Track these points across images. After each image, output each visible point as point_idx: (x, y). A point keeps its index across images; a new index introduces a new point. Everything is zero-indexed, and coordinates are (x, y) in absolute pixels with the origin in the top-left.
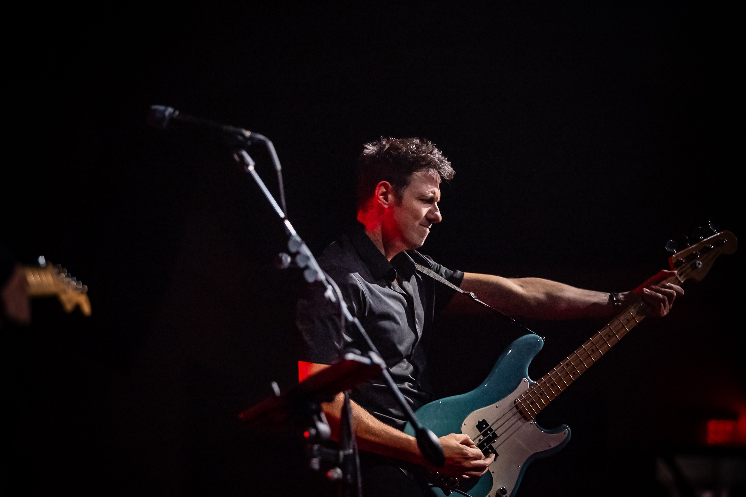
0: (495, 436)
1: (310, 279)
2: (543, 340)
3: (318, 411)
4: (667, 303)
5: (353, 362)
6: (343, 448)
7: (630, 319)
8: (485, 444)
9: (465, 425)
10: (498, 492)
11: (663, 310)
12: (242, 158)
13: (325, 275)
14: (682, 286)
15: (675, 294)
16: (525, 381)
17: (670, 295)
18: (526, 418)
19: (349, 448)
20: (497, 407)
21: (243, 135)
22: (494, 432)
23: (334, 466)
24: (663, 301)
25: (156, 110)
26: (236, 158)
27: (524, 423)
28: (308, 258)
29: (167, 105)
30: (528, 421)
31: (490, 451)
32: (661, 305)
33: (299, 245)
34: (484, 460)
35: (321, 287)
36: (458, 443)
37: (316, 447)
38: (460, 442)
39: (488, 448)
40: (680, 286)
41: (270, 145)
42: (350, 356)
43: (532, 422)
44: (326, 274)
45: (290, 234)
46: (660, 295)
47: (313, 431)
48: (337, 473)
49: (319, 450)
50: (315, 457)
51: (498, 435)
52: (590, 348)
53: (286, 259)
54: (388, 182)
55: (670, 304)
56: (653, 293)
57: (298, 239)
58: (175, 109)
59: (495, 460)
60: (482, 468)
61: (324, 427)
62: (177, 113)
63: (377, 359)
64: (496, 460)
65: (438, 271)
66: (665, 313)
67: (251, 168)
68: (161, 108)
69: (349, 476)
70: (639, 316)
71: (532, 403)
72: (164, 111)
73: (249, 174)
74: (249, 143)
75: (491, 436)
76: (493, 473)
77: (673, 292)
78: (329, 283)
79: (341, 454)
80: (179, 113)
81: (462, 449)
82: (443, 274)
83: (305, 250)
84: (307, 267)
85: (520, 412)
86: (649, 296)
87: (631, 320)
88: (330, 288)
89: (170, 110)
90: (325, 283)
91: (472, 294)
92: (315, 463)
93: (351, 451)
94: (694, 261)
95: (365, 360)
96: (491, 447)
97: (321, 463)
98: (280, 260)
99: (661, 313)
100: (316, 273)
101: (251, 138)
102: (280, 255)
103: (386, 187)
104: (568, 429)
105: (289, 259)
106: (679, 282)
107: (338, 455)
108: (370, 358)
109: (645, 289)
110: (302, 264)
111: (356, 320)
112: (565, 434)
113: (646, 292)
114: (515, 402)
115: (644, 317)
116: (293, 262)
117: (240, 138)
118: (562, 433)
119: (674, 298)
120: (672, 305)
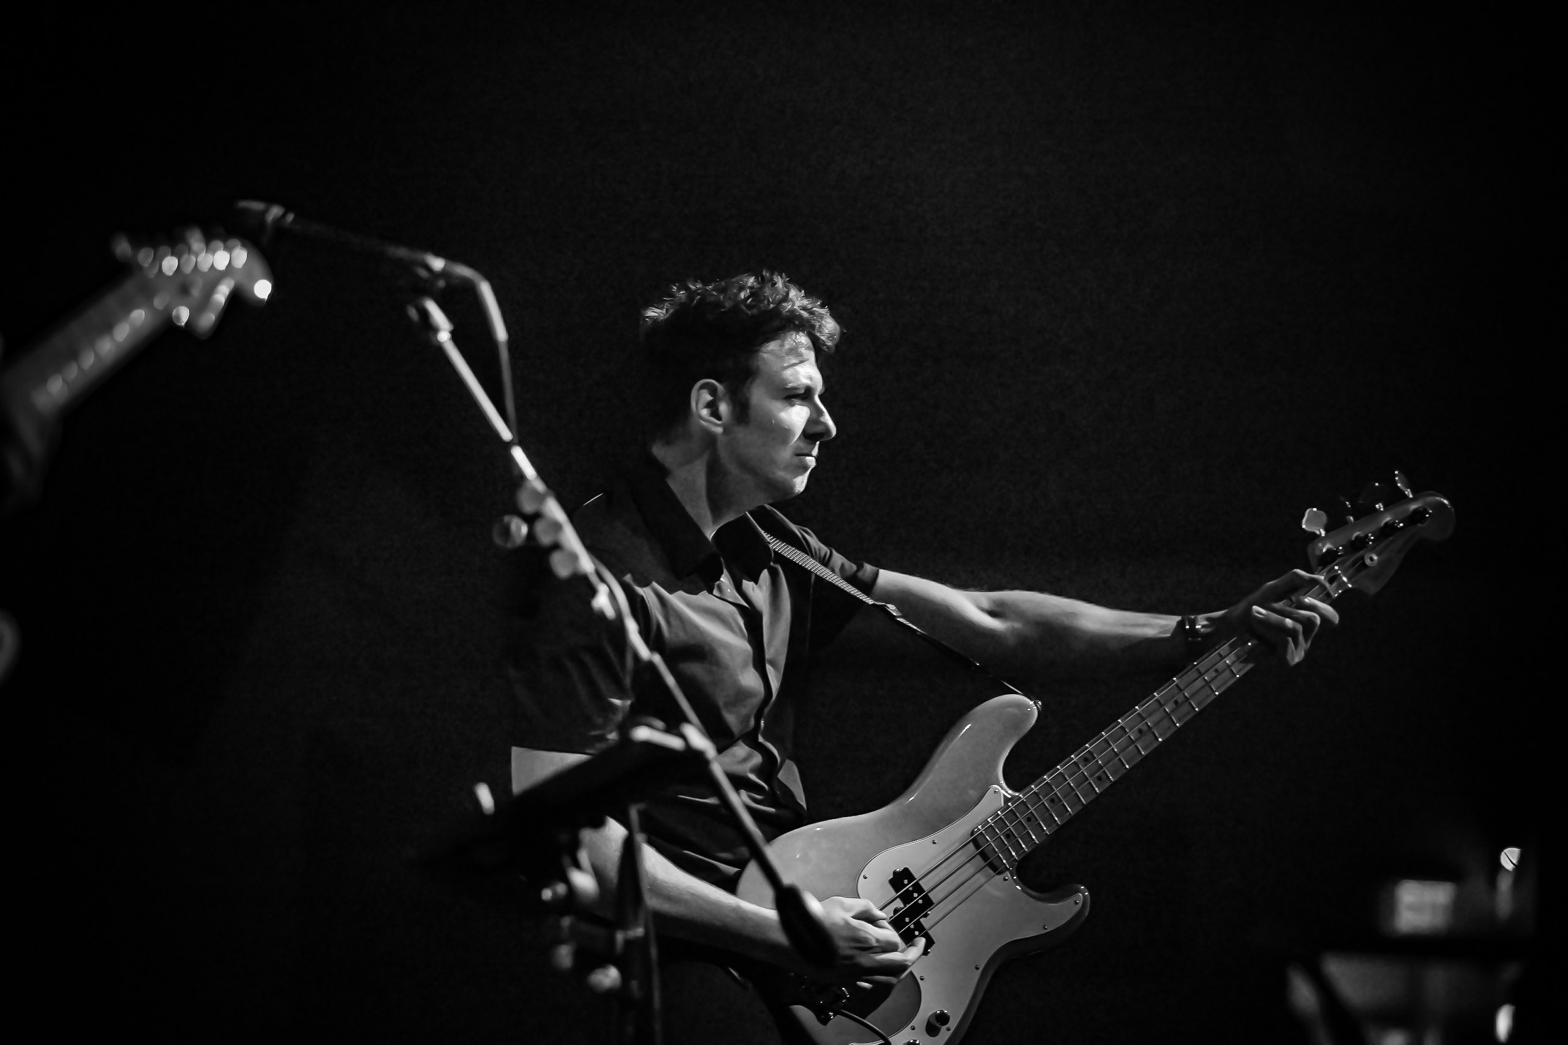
0: (928, 903)
1: (561, 569)
2: (1036, 706)
3: (574, 846)
4: (1301, 638)
5: (648, 745)
6: (624, 925)
7: (1220, 670)
8: (907, 920)
9: (865, 878)
10: (931, 1020)
11: (1293, 652)
12: (425, 314)
13: (594, 564)
14: (1333, 604)
15: (1318, 621)
16: (995, 792)
17: (1308, 623)
18: (996, 868)
19: (636, 925)
20: (934, 843)
21: (428, 268)
22: (927, 894)
23: (602, 963)
24: (1293, 633)
25: (245, 211)
26: (413, 313)
27: (990, 878)
28: (557, 527)
29: (270, 200)
30: (1000, 873)
31: (917, 933)
32: (1287, 642)
33: (540, 498)
34: (902, 951)
35: (584, 587)
36: (848, 916)
37: (566, 922)
38: (852, 914)
39: (912, 926)
40: (1330, 605)
41: (486, 290)
42: (642, 733)
43: (1008, 875)
44: (597, 561)
45: (522, 477)
46: (1289, 622)
47: (561, 889)
48: (610, 976)
49: (572, 927)
50: (562, 942)
51: (935, 900)
52: (1134, 727)
53: (519, 529)
54: (714, 379)
55: (1306, 640)
56: (1274, 616)
57: (539, 486)
58: (288, 209)
59: (925, 953)
60: (898, 968)
61: (584, 881)
62: (290, 217)
63: (698, 739)
64: (929, 952)
65: (825, 562)
66: (1297, 660)
67: (444, 336)
68: (257, 206)
69: (634, 984)
70: (1242, 662)
71: (1008, 836)
72: (264, 213)
73: (440, 350)
74: (441, 284)
75: (920, 902)
76: (922, 979)
77: (1315, 617)
78: (602, 580)
79: (620, 937)
80: (294, 219)
81: (855, 929)
82: (837, 570)
83: (554, 510)
84: (556, 546)
85: (984, 855)
86: (1265, 623)
87: (1224, 671)
88: (603, 589)
89: (275, 211)
90: (594, 579)
91: (891, 608)
92: (564, 955)
93: (639, 931)
94: (1361, 553)
95: (674, 742)
96: (919, 927)
97: (578, 955)
98: (506, 532)
99: (1289, 657)
100: (574, 557)
101: (444, 274)
102: (506, 518)
103: (713, 391)
104: (1083, 894)
105: (524, 529)
106: (1328, 595)
107: (612, 940)
108: (683, 737)
109: (1255, 608)
110: (545, 539)
111: (657, 659)
112: (1077, 903)
113: (1260, 616)
114: (972, 833)
115: (1250, 666)
116: (531, 535)
117: (423, 273)
118: (1070, 901)
119: (1316, 630)
120: (1310, 642)
